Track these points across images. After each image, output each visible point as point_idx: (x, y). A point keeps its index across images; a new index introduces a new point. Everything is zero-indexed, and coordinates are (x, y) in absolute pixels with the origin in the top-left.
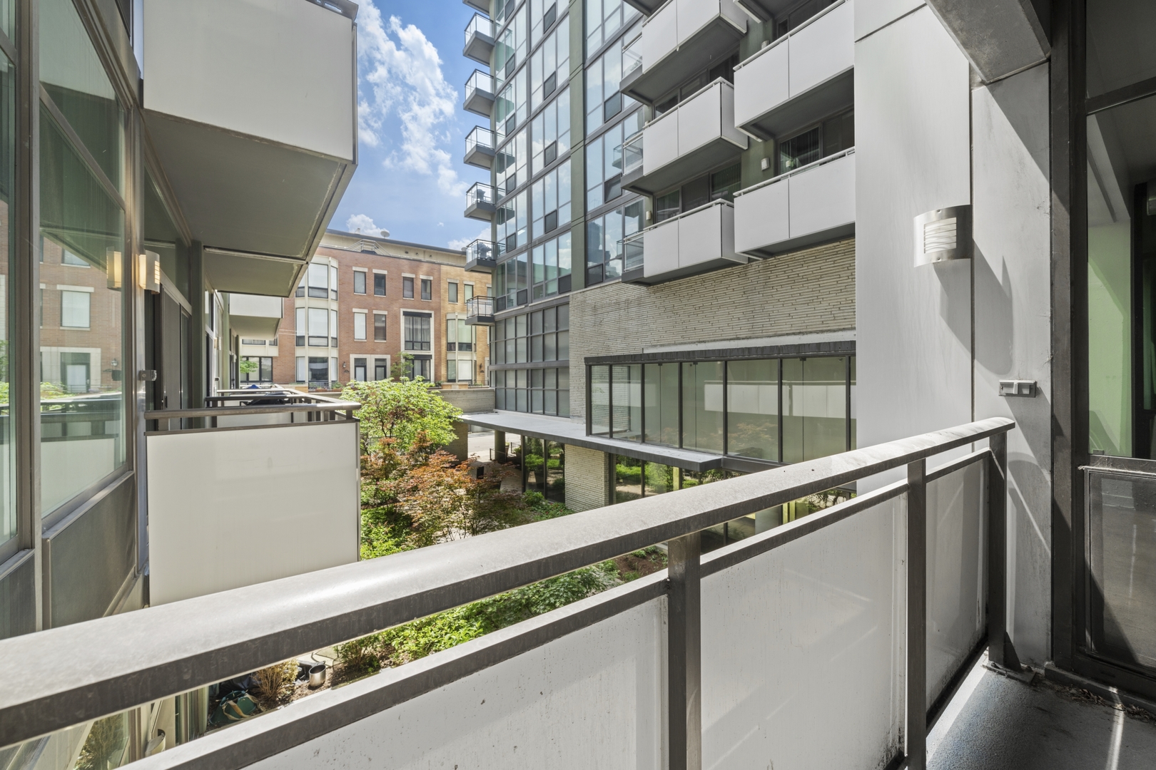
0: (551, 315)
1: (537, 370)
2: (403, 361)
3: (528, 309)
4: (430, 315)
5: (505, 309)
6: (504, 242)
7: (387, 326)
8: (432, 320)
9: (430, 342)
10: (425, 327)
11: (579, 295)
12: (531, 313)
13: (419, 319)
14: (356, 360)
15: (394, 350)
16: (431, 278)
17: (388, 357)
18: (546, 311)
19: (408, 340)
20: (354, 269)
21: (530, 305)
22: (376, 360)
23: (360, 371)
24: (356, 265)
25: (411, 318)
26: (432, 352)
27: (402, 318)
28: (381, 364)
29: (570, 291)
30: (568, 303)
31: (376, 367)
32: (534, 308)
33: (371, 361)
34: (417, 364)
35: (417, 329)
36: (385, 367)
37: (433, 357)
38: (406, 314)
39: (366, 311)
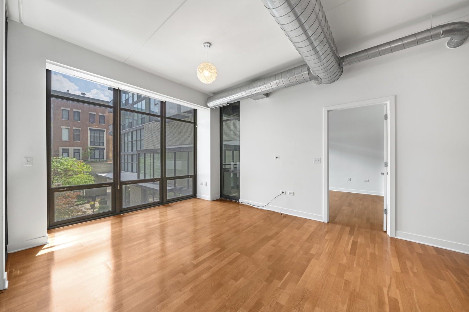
0: (139, 132)
1: (134, 155)
2: (89, 150)
3: (131, 130)
4: (104, 131)
5: (125, 129)
6: (125, 101)
7: (81, 135)
8: (105, 133)
9: (104, 142)
10: (101, 135)
11: (147, 125)
12: (133, 132)
13: (98, 132)
14: (63, 149)
15: (84, 145)
16: (105, 115)
17: (81, 148)
18: (137, 131)
19: (92, 141)
20: (62, 108)
21: (132, 128)
22: (74, 149)
23: (65, 154)
24: (64, 106)
25: (94, 132)
26: (105, 146)
27: (89, 132)
28: (76, 152)
29: (144, 123)
30: (143, 129)
31: (74, 153)
32: (133, 130)
33: (71, 150)
34: (97, 152)
35: (97, 136)
36: (79, 153)
37: (105, 149)
38: (90, 129)
39: (69, 128)
